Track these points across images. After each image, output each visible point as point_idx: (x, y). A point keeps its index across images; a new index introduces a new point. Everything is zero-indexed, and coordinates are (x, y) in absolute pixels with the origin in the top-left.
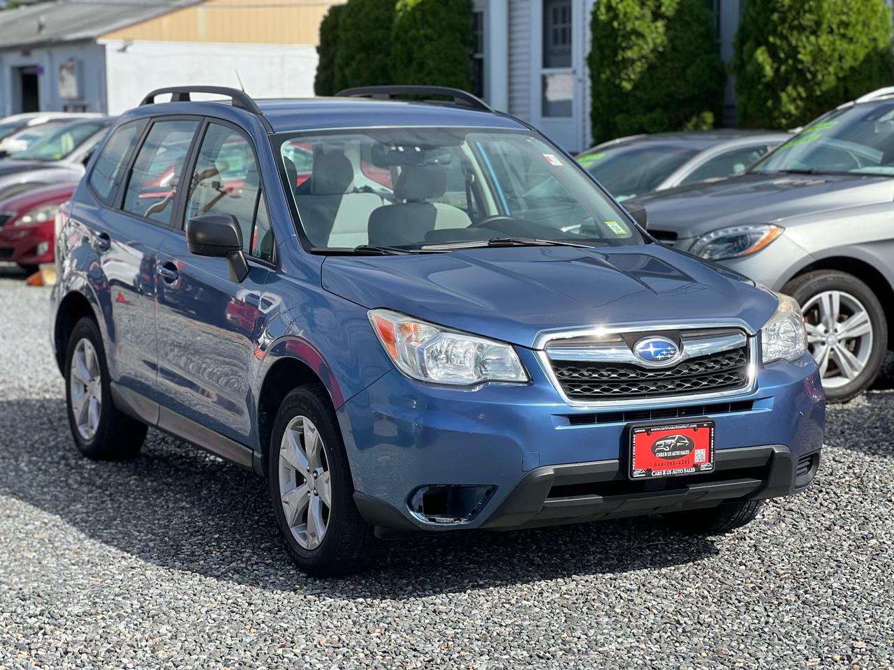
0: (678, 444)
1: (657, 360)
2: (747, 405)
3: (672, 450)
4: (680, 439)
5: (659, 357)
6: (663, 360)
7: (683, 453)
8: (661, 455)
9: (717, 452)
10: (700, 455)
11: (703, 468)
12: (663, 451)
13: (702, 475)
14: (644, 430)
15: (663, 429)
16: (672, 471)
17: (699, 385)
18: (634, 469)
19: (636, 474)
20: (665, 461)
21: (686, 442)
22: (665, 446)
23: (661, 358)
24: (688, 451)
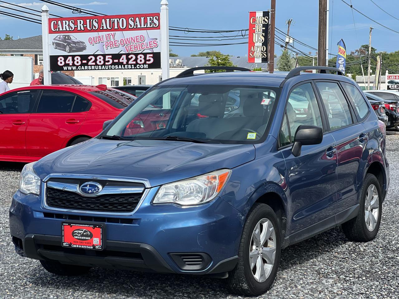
0: (84, 234)
2: (129, 221)
3: (81, 236)
4: (85, 231)
7: (87, 238)
8: (76, 237)
10: (96, 241)
11: (97, 247)
13: (95, 251)
14: (68, 224)
15: (77, 225)
16: (81, 246)
17: (107, 208)
18: (63, 241)
19: (64, 244)
20: (78, 241)
21: (89, 233)
22: (78, 233)
23: (91, 192)
24: (90, 238)
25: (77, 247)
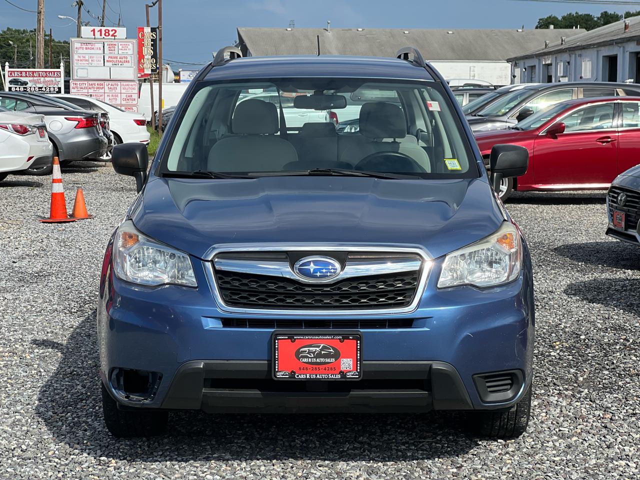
0: (323, 352)
1: (316, 277)
2: (407, 322)
3: (316, 357)
4: (324, 348)
5: (318, 274)
6: (321, 277)
7: (328, 360)
8: (305, 360)
9: (364, 362)
10: (347, 364)
11: (349, 375)
12: (307, 357)
13: (346, 381)
14: (287, 337)
15: (307, 337)
16: (316, 376)
17: (357, 302)
18: (277, 370)
19: (280, 375)
20: (309, 366)
21: (332, 350)
22: (308, 353)
23: (320, 275)
24: (334, 359)
25: (308, 377)
